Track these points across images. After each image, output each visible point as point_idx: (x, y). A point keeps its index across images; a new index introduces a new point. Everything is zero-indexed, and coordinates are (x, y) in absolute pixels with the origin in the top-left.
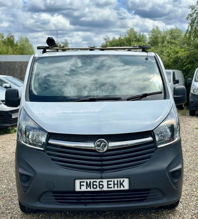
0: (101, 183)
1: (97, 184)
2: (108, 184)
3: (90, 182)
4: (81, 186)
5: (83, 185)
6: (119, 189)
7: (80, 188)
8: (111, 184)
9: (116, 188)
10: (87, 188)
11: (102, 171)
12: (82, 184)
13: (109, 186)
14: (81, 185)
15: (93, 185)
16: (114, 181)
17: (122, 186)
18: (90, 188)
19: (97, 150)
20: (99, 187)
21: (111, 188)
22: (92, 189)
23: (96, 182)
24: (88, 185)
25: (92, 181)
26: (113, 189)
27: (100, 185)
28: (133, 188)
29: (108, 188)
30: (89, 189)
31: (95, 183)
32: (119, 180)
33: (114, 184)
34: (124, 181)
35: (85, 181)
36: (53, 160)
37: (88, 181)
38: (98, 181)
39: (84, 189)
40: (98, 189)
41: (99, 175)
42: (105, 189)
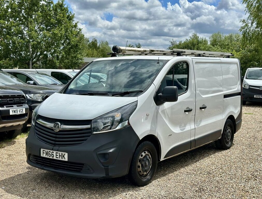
0: (53, 153)
1: (51, 153)
2: (56, 155)
5: (44, 153)
6: (62, 159)
8: (58, 155)
9: (60, 159)
11: (55, 145)
13: (57, 156)
15: (49, 154)
16: (59, 153)
17: (64, 158)
21: (58, 158)
22: (48, 157)
24: (47, 154)
25: (49, 151)
26: (58, 159)
27: (52, 154)
29: (56, 157)
30: (47, 157)
32: (62, 153)
33: (60, 156)
34: (65, 154)
35: (45, 150)
38: (51, 151)
39: (44, 156)
40: (51, 157)
41: (52, 147)
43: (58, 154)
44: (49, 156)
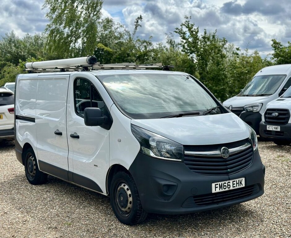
0: (229, 184)
1: (226, 185)
2: (233, 184)
3: (222, 184)
5: (217, 187)
6: (240, 187)
7: (215, 191)
9: (238, 187)
11: (227, 173)
15: (224, 186)
16: (237, 181)
17: (241, 184)
20: (228, 188)
21: (235, 187)
23: (226, 183)
24: (221, 187)
28: (248, 185)
29: (233, 187)
30: (221, 190)
32: (239, 179)
33: (237, 183)
34: (242, 180)
35: (218, 183)
36: (191, 169)
37: (221, 183)
39: (218, 190)
41: (226, 177)
42: (231, 188)
43: (235, 183)
44: (224, 189)
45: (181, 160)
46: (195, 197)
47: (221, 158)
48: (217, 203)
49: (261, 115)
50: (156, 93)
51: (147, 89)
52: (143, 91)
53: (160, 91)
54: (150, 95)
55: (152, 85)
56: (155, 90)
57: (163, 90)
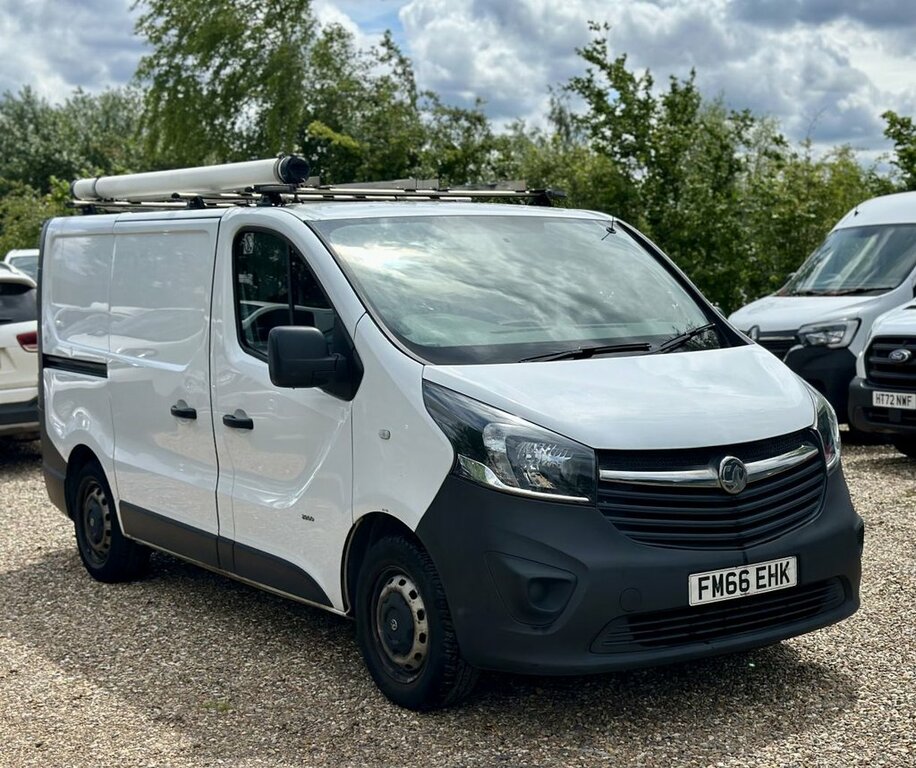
0: (744, 576)
1: (736, 579)
2: (759, 578)
3: (721, 576)
4: (703, 591)
5: (706, 588)
6: (780, 587)
7: (700, 598)
8: (763, 577)
9: (774, 587)
10: (714, 596)
11: (740, 543)
12: (704, 583)
13: (761, 582)
14: (701, 588)
15: (728, 584)
16: (770, 567)
17: (784, 578)
18: (722, 594)
19: (727, 490)
20: (741, 590)
21: (764, 586)
22: (726, 597)
23: (734, 574)
24: (717, 586)
25: (725, 573)
26: (768, 589)
27: (741, 581)
28: (806, 581)
29: (759, 587)
30: (719, 598)
31: (731, 579)
32: (778, 561)
33: (770, 576)
34: (788, 563)
35: (710, 574)
36: (621, 527)
37: (717, 574)
38: (737, 571)
39: (708, 597)
40: (738, 594)
41: (736, 554)
42: (753, 590)
43: (765, 573)
44: (729, 592)
45: (586, 499)
46: (632, 618)
47: (720, 491)
48: (705, 638)
49: (854, 359)
50: (518, 283)
51: (489, 268)
52: (475, 275)
53: (530, 275)
54: (498, 288)
55: (505, 257)
56: (514, 272)
57: (538, 273)
